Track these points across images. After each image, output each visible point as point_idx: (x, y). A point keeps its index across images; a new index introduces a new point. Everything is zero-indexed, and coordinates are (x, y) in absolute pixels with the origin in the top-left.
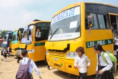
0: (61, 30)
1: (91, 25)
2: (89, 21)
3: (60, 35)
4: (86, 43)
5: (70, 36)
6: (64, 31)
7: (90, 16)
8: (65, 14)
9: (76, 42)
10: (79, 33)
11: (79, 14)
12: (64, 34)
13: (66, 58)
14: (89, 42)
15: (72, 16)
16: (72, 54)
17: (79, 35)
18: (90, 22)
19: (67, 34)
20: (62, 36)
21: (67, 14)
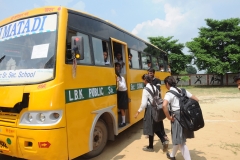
0: (12, 62)
1: (78, 56)
2: (73, 46)
3: (7, 72)
4: (67, 91)
5: (32, 75)
6: (17, 65)
7: (77, 38)
8: (23, 26)
9: (43, 89)
10: (52, 70)
11: (53, 29)
12: (17, 72)
13: (21, 125)
14: (72, 91)
15: (38, 32)
16: (34, 115)
17: (51, 75)
18: (76, 50)
19: (23, 71)
20: (12, 76)
21: (28, 27)
